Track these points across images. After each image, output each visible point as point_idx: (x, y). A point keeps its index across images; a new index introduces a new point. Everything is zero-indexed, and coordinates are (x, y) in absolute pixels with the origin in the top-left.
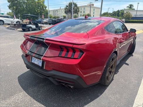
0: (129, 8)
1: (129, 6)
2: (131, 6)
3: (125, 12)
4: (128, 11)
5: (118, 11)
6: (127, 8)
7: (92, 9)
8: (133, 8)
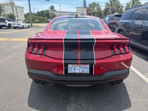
0: (51, 9)
1: (51, 7)
2: (52, 7)
3: (50, 13)
4: (52, 12)
5: (42, 11)
6: (50, 9)
7: (14, 9)
8: (54, 9)
